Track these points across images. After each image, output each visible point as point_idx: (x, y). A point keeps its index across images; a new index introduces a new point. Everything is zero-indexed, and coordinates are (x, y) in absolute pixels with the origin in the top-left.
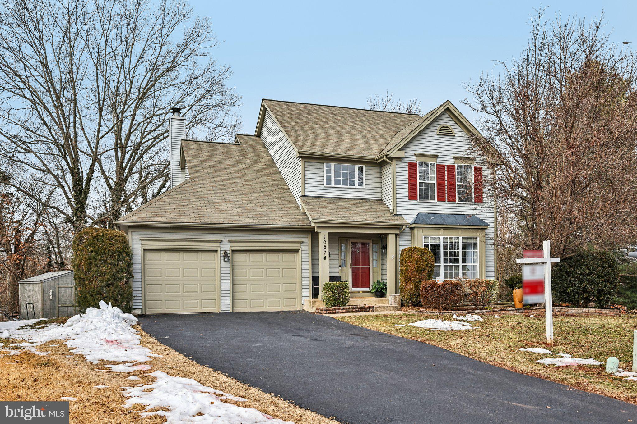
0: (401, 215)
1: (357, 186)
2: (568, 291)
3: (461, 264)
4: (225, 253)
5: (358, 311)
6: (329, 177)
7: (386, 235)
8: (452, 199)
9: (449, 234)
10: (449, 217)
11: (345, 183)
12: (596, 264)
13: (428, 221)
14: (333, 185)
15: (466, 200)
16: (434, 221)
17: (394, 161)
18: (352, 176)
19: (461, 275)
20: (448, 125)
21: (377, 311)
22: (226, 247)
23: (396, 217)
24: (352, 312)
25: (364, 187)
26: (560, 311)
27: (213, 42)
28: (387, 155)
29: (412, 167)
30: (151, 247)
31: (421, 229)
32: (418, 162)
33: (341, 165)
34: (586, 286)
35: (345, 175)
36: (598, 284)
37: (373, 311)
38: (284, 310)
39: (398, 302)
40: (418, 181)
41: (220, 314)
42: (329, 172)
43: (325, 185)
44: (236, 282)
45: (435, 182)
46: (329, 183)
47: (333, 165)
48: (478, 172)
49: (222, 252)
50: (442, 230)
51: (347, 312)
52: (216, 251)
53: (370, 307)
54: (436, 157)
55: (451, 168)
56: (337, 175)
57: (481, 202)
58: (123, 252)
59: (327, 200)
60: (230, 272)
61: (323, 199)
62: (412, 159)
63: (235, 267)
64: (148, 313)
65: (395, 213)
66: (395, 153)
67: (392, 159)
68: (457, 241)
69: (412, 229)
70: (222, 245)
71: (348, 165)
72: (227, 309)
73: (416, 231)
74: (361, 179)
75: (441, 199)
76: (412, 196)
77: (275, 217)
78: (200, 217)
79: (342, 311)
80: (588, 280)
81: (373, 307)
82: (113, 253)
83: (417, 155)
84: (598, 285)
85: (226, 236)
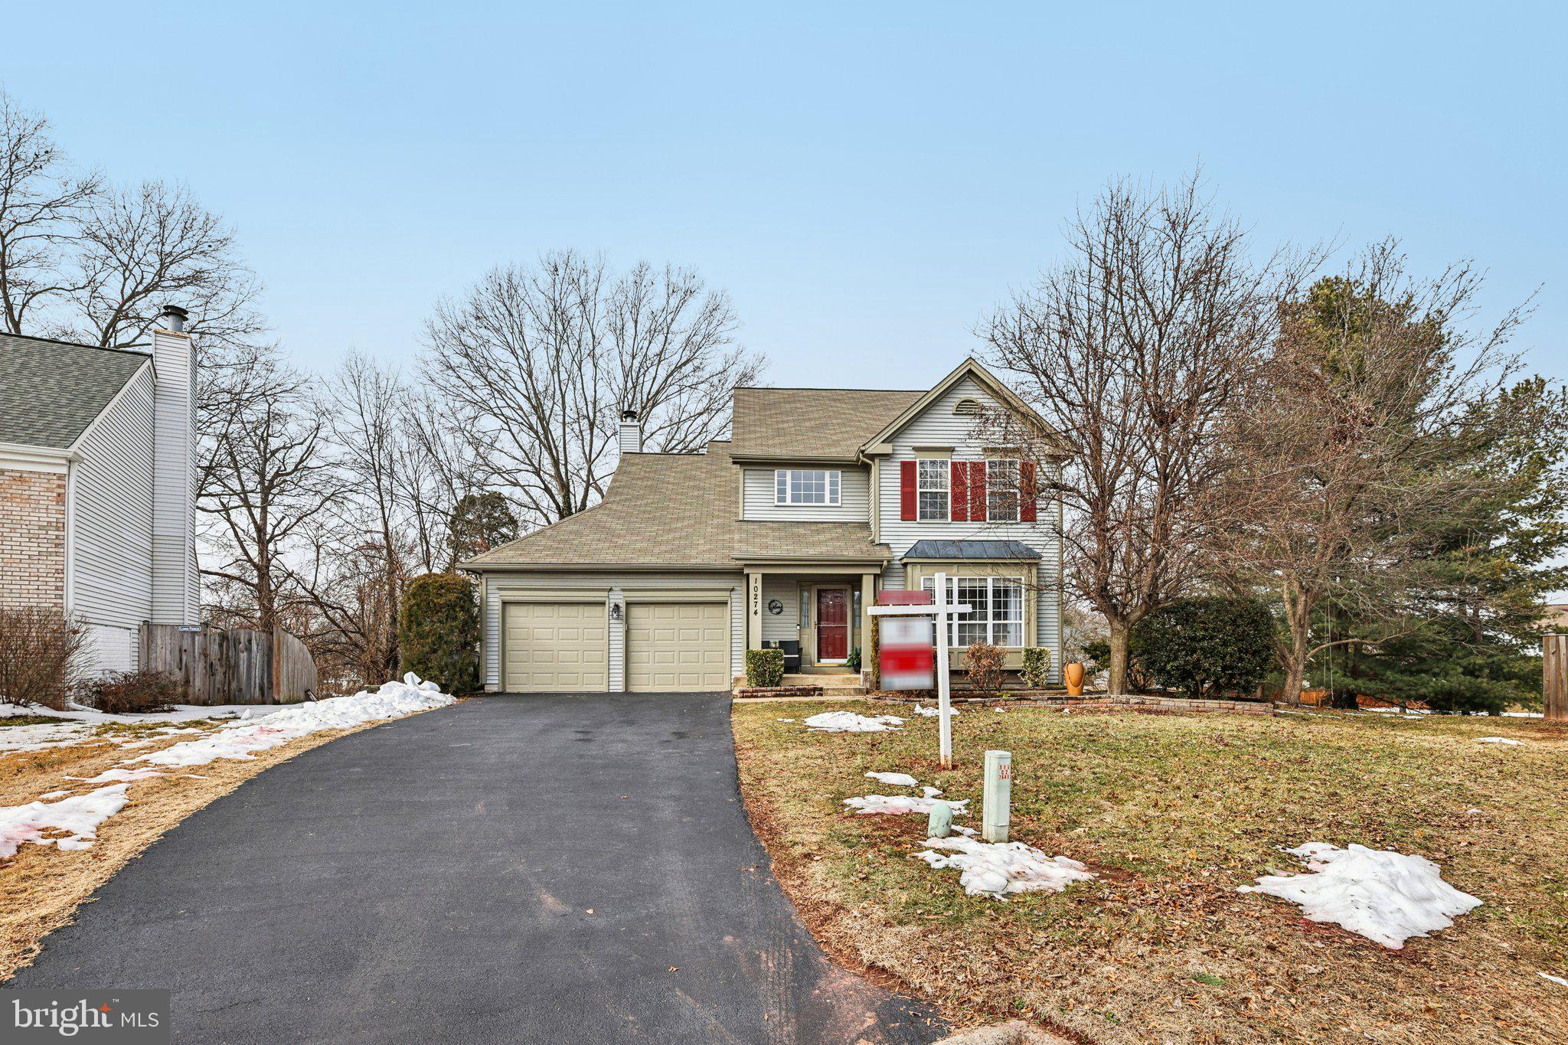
0: (887, 545)
1: (827, 502)
2: (1169, 667)
3: (990, 622)
4: (617, 606)
5: (796, 695)
6: (782, 491)
7: (861, 576)
8: (979, 516)
9: (968, 573)
10: (971, 546)
11: (808, 498)
12: (1221, 621)
13: (932, 553)
14: (789, 502)
15: (1005, 516)
16: (942, 552)
17: (877, 461)
18: (821, 487)
19: (990, 641)
20: (973, 397)
21: (827, 694)
22: (618, 598)
23: (877, 548)
24: (785, 696)
25: (839, 504)
26: (1143, 703)
27: (734, 323)
28: (863, 452)
29: (908, 469)
30: (517, 598)
31: (919, 566)
32: (918, 461)
33: (802, 472)
34: (1198, 660)
35: (808, 487)
36: (1225, 656)
37: (821, 695)
38: (682, 691)
39: (871, 682)
40: (918, 490)
41: (609, 694)
42: (782, 483)
43: (776, 503)
44: (631, 649)
45: (949, 490)
46: (783, 499)
47: (789, 473)
48: (1027, 471)
49: (612, 605)
50: (956, 566)
51: (776, 696)
52: (603, 604)
53: (815, 689)
54: (952, 450)
55: (978, 468)
56: (795, 487)
57: (1033, 519)
58: (456, 606)
59: (776, 525)
60: (623, 634)
61: (771, 524)
62: (908, 456)
63: (631, 627)
64: (508, 691)
65: (877, 542)
66: (876, 447)
67: (872, 457)
68: (983, 584)
69: (905, 565)
70: (612, 595)
71: (814, 472)
72: (618, 687)
73: (909, 568)
74: (833, 492)
75: (959, 516)
76: (908, 513)
77: (694, 552)
78: (580, 556)
79: (769, 694)
80: (1202, 649)
81: (821, 689)
82: (441, 606)
83: (916, 449)
84: (1222, 659)
85: (618, 583)
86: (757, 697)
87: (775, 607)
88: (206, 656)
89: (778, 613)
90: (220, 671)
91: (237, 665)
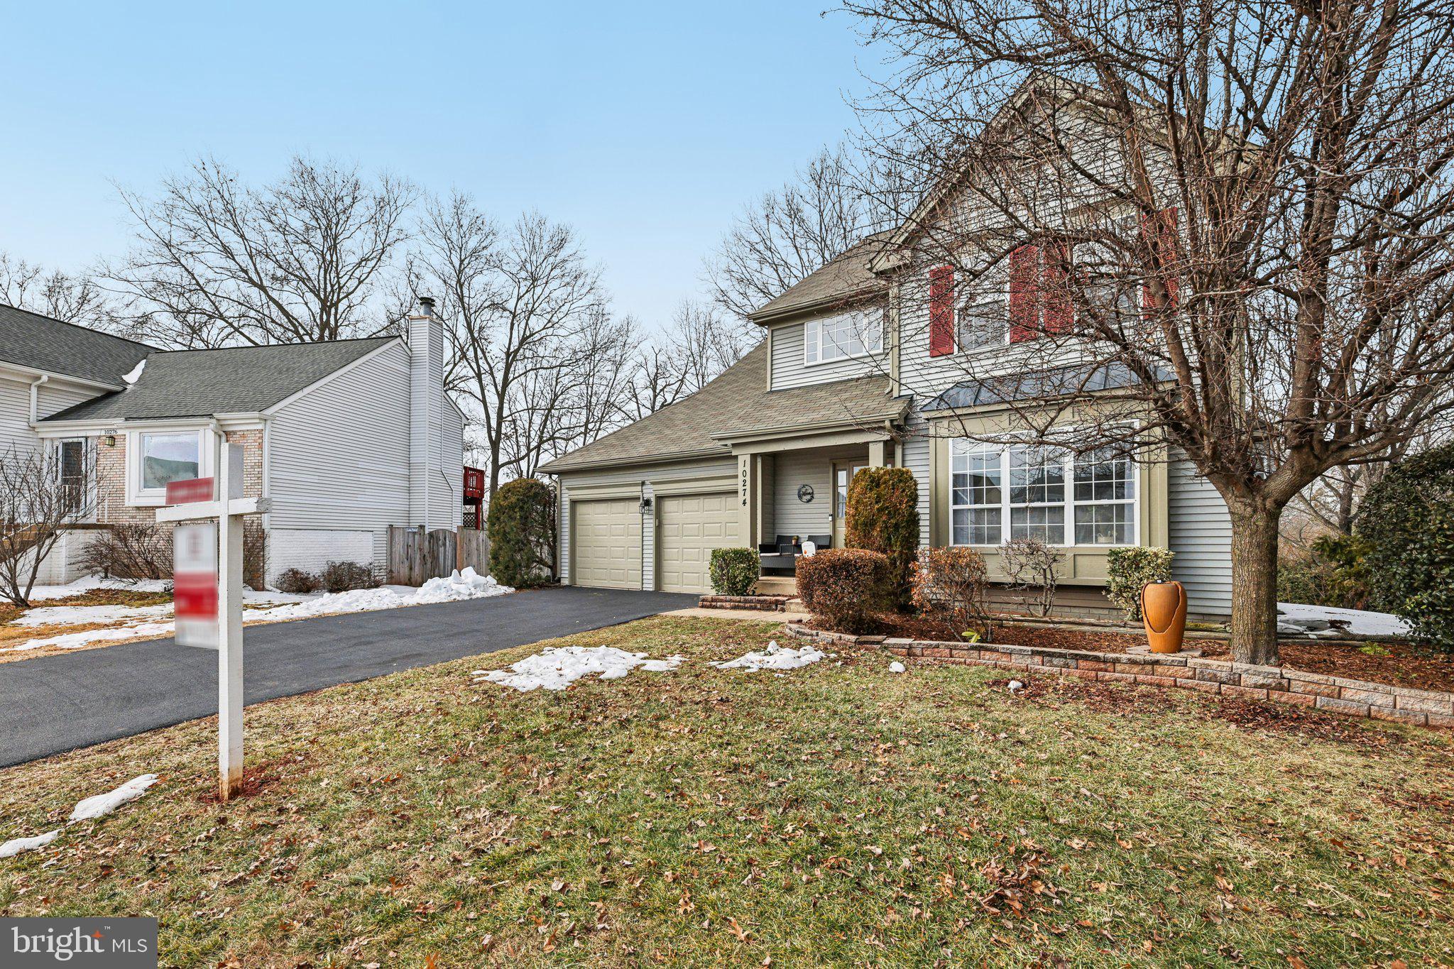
0: (909, 396)
1: (864, 352)
3: (1069, 503)
4: (648, 501)
5: (755, 608)
6: (813, 347)
7: (868, 445)
14: (819, 360)
17: (895, 280)
19: (1069, 534)
21: (790, 610)
22: (650, 492)
24: (744, 608)
25: (880, 351)
29: (941, 278)
31: (945, 423)
33: (836, 318)
37: (783, 610)
40: (957, 308)
42: (813, 337)
43: (806, 364)
44: (664, 545)
45: (1007, 296)
46: (813, 358)
47: (820, 323)
49: (644, 500)
53: (776, 602)
60: (653, 530)
62: (939, 259)
64: (576, 584)
65: (895, 395)
70: (645, 489)
72: (650, 586)
73: (932, 427)
76: (940, 345)
81: (783, 603)
85: (650, 476)
86: (715, 607)
87: (805, 494)
88: (421, 550)
89: (809, 501)
90: (429, 561)
91: (438, 558)
